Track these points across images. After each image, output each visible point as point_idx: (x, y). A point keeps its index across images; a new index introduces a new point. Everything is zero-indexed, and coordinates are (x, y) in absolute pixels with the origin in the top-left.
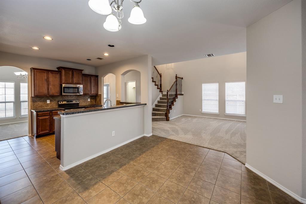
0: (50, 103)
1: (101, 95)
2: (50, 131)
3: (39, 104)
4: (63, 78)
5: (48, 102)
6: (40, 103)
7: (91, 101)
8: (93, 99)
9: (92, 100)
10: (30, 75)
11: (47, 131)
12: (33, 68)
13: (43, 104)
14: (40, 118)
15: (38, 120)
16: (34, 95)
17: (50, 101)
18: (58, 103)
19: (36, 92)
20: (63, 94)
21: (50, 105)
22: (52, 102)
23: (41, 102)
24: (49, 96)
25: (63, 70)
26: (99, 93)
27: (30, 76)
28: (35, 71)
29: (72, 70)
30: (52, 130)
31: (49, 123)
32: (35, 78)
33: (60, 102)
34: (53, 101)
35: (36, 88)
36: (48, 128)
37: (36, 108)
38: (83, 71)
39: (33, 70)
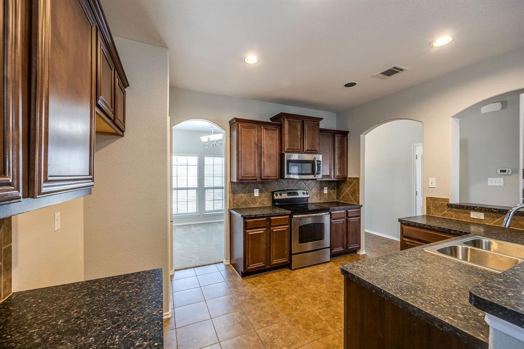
0: (259, 197)
1: (358, 179)
2: (266, 264)
3: (242, 197)
4: (286, 138)
5: (256, 193)
6: (243, 195)
7: (329, 194)
8: (333, 188)
9: (331, 191)
10: (229, 135)
11: (261, 264)
12: (236, 119)
13: (248, 197)
14: (251, 232)
15: (247, 237)
16: (238, 179)
17: (259, 193)
18: (273, 197)
19: (240, 171)
20: (286, 176)
21: (259, 200)
22: (263, 194)
23: (245, 193)
24: (260, 181)
25: (285, 120)
26: (351, 175)
27: (229, 138)
28: (239, 125)
29: (302, 119)
30: (270, 263)
31: (265, 246)
32: (240, 142)
33: (277, 195)
34: (264, 192)
35: (240, 163)
36: (263, 257)
37: (238, 206)
38: (321, 123)
39: (236, 123)
